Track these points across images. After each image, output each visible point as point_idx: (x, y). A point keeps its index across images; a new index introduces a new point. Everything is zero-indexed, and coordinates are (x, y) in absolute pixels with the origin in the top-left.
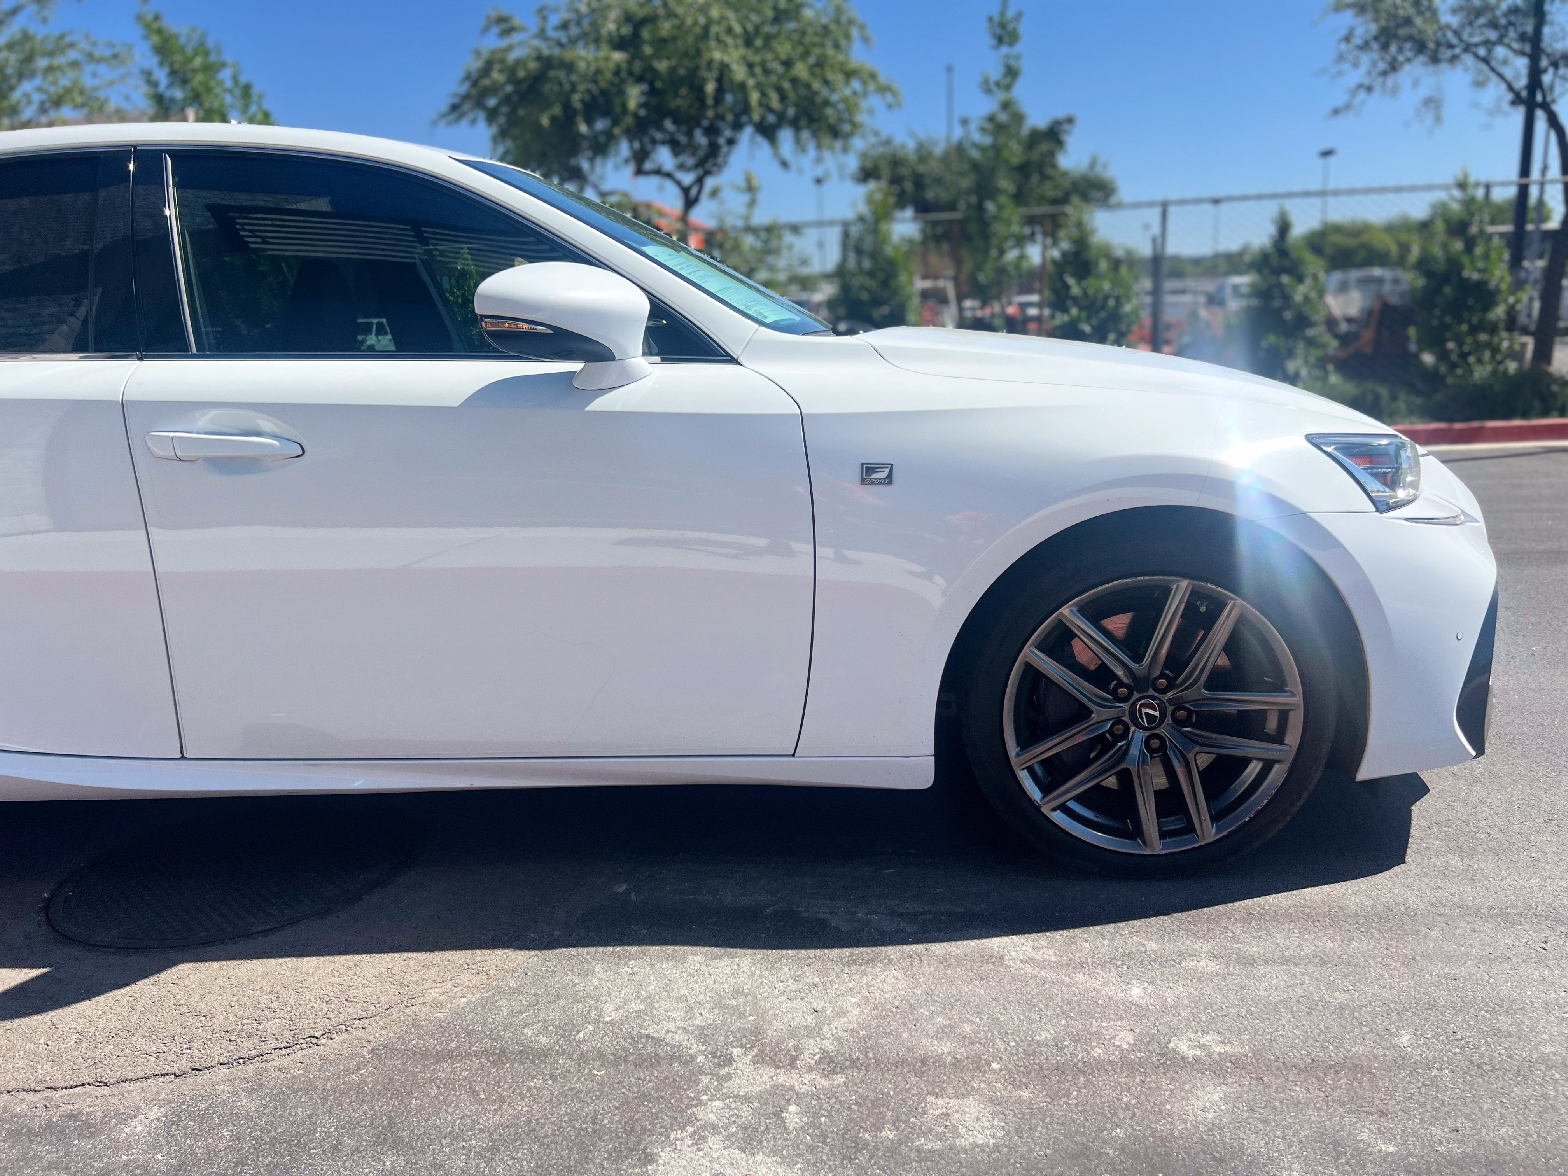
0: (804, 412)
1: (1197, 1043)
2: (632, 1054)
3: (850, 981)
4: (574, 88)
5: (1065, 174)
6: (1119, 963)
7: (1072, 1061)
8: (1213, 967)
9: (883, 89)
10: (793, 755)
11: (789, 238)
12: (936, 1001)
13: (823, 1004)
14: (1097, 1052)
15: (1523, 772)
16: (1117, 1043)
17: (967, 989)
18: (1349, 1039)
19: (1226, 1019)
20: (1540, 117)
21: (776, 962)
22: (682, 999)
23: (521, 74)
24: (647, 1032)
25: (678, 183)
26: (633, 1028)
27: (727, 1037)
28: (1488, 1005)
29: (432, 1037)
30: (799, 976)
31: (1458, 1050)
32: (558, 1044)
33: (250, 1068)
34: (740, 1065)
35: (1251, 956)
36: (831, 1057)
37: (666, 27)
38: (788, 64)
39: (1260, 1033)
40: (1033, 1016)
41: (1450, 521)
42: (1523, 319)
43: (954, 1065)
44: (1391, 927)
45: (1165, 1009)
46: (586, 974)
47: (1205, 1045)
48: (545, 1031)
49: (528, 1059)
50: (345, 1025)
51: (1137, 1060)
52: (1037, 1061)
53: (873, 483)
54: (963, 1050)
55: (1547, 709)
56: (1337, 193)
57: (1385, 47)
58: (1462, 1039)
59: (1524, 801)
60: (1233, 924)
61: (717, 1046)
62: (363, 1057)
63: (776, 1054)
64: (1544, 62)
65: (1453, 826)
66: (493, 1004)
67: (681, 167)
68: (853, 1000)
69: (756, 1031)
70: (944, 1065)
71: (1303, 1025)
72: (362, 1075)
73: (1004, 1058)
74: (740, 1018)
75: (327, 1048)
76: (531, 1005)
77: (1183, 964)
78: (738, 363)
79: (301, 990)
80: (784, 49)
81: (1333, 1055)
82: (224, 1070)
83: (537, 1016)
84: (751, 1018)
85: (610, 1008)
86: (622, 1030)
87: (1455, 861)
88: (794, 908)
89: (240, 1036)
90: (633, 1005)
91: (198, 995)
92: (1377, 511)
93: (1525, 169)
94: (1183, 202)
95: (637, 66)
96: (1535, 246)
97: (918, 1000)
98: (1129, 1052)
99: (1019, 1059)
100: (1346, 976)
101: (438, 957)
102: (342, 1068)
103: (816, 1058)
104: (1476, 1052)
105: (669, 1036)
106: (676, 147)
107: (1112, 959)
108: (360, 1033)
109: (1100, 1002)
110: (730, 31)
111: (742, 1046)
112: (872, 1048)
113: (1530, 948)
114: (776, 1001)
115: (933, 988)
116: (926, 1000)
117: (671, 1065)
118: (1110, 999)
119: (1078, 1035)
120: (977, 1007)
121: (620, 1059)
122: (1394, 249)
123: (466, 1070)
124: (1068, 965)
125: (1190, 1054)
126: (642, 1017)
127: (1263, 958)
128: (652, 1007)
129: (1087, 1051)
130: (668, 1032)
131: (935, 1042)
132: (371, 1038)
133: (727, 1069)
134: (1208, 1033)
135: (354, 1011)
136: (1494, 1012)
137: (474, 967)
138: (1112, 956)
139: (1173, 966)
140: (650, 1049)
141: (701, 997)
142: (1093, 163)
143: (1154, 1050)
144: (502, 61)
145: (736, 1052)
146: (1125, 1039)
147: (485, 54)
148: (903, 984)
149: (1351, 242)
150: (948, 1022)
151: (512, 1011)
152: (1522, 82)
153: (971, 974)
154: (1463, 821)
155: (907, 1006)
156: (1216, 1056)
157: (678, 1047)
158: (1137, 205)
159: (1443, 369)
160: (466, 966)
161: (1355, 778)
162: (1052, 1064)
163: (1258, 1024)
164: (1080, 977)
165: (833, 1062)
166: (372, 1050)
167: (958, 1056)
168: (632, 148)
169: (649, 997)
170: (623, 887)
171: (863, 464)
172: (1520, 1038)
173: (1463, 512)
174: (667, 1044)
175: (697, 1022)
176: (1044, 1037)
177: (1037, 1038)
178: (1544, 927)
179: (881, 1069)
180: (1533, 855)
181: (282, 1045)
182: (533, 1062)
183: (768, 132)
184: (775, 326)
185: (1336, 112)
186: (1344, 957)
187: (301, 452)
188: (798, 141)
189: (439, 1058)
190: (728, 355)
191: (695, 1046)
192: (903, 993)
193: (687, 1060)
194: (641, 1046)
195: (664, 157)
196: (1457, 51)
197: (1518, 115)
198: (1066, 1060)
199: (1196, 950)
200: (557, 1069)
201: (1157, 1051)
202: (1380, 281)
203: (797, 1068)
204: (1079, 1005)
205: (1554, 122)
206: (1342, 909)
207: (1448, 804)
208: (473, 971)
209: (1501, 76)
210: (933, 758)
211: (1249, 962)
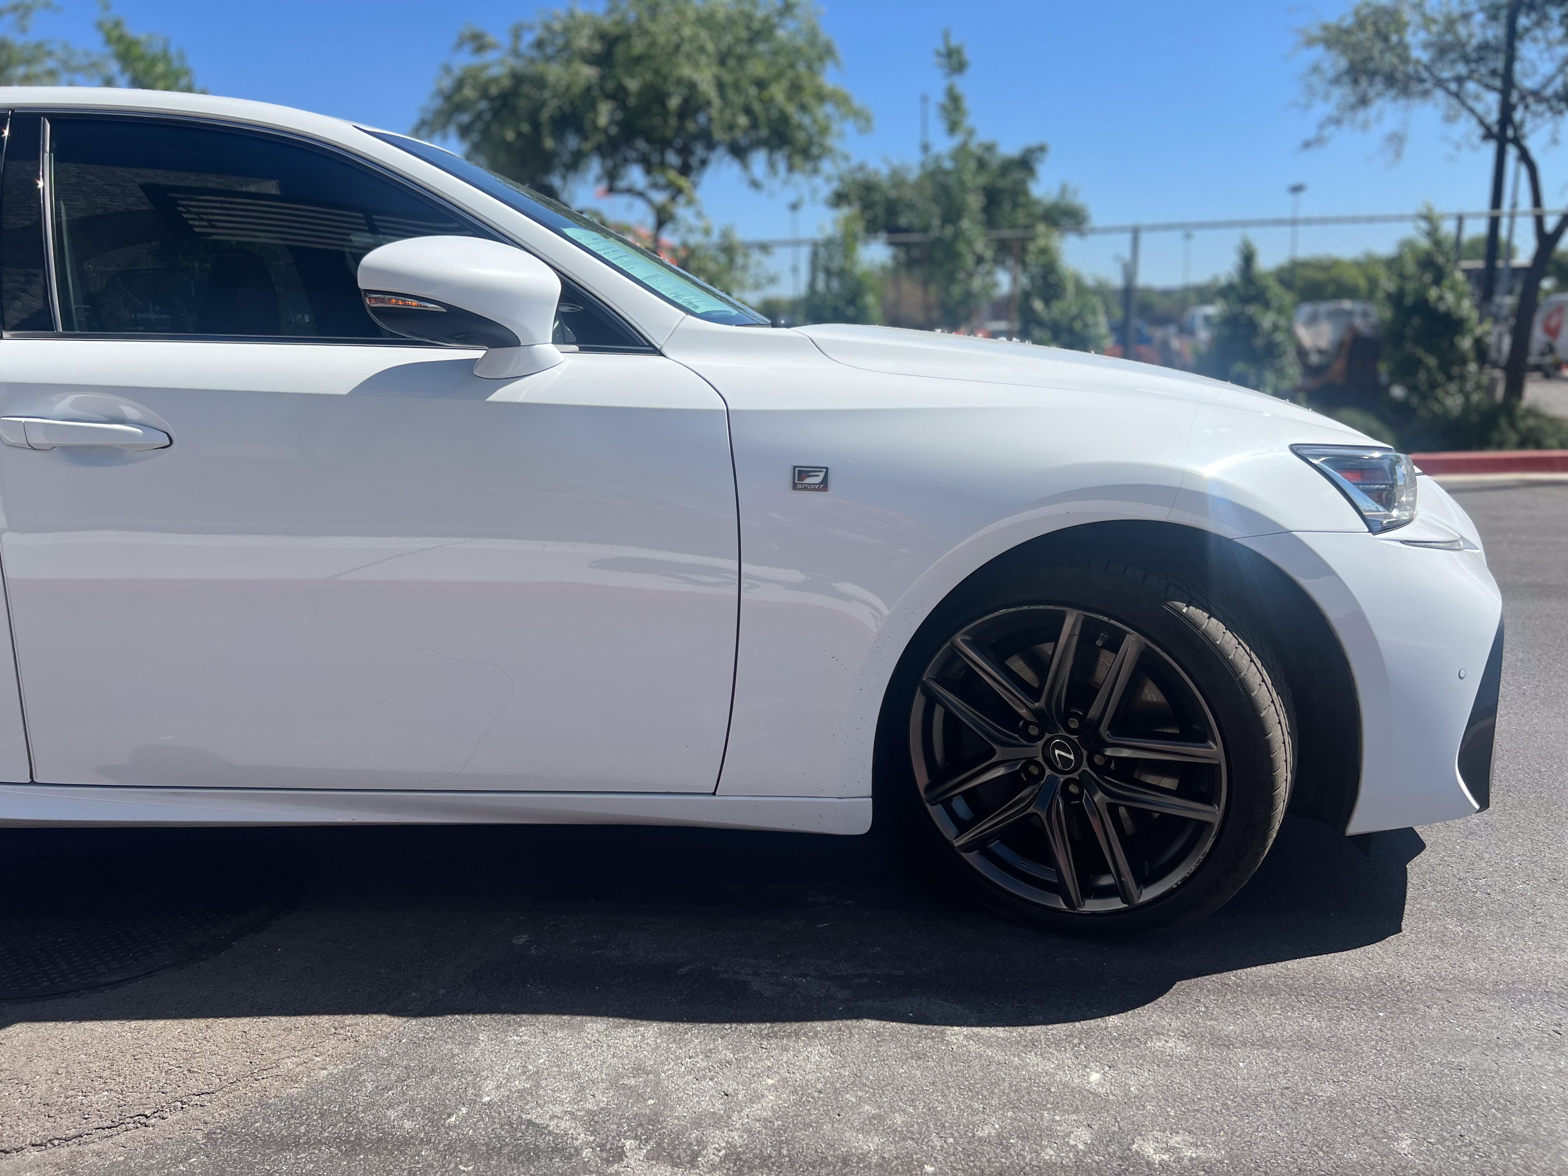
0: (730, 407)
1: (1164, 1145)
2: (507, 1145)
3: (768, 1058)
4: (543, 104)
5: (1037, 203)
6: (1076, 1041)
7: (1018, 1164)
8: (1182, 1048)
9: (857, 114)
10: (714, 794)
11: (756, 256)
12: (865, 1085)
13: (735, 1086)
14: (1049, 1154)
15: (1522, 825)
16: (1072, 1142)
17: (901, 1071)
18: (1340, 1143)
19: (1199, 1115)
20: (1512, 152)
21: (686, 1033)
22: (573, 1076)
23: (494, 90)
24: (529, 1117)
25: (650, 202)
26: (513, 1111)
27: (620, 1125)
28: (1498, 1102)
29: (279, 1118)
30: (710, 1051)
31: (1466, 1158)
32: (424, 1129)
33: (64, 1152)
34: (632, 1162)
35: (1226, 1036)
36: (738, 1154)
37: (639, 46)
38: (761, 84)
39: (1237, 1134)
40: (976, 1106)
41: (1450, 545)
42: (1493, 355)
43: (881, 1166)
44: (1385, 1005)
45: (1128, 1101)
46: (468, 1043)
47: (1174, 1148)
48: (410, 1114)
49: (386, 1148)
50: (181, 1102)
51: (1094, 1165)
52: (978, 1164)
53: (805, 489)
54: (892, 1147)
55: (1543, 753)
56: (1308, 222)
57: (1355, 82)
58: (1471, 1144)
59: (1525, 858)
60: (1206, 996)
61: (607, 1136)
62: (196, 1142)
63: (674, 1148)
64: (1515, 97)
65: (1449, 885)
66: (356, 1078)
67: (655, 186)
68: (770, 1082)
69: (655, 1119)
70: (868, 1167)
71: (1288, 1124)
72: (191, 1164)
73: (940, 1158)
74: (637, 1101)
75: (157, 1130)
76: (400, 1080)
77: (1149, 1044)
78: (662, 355)
79: (140, 1056)
80: (756, 68)
81: (1322, 1163)
82: (34, 1154)
83: (404, 1094)
84: (651, 1102)
85: (489, 1085)
86: (500, 1114)
87: (1452, 925)
88: (713, 968)
89: (60, 1111)
90: (517, 1083)
91: (24, 1059)
92: (1370, 531)
93: (1497, 200)
94: (1154, 228)
95: (610, 85)
96: (1503, 283)
97: (843, 1083)
98: (1085, 1154)
99: (956, 1161)
100: (1336, 1062)
101: (302, 1021)
102: (169, 1156)
103: (720, 1154)
104: (1487, 1162)
105: (552, 1124)
106: (649, 167)
107: (1068, 1036)
108: (197, 1112)
109: (1053, 1090)
110: (702, 49)
111: (636, 1138)
112: (787, 1142)
113: (1543, 1032)
114: (680, 1082)
115: (862, 1068)
116: (853, 1083)
117: (551, 1160)
118: (1065, 1085)
119: (1026, 1131)
120: (912, 1092)
121: (493, 1151)
122: (1362, 283)
123: (312, 1162)
124: (1018, 1043)
125: (1157, 1158)
126: (525, 1098)
127: (1241, 1039)
128: (538, 1085)
129: (1036, 1152)
130: (552, 1118)
131: (860, 1136)
132: (209, 1119)
133: (616, 1166)
134: (1178, 1133)
135: (197, 1083)
136: (1505, 1109)
137: (342, 1032)
138: (1068, 1033)
139: (1138, 1046)
140: (529, 1139)
141: (595, 1075)
142: (1063, 190)
143: (1114, 1152)
144: (475, 78)
145: (629, 1144)
146: (1081, 1138)
147: (457, 71)
148: (828, 1062)
149: (1319, 276)
150: (877, 1111)
151: (377, 1087)
152: (1493, 117)
153: (906, 1051)
154: (1460, 879)
155: (831, 1091)
156: (1186, 1162)
157: (562, 1136)
158: (1108, 230)
159: (1415, 401)
160: (333, 1030)
161: (1344, 833)
162: (996, 1167)
163: (1235, 1122)
164: (1032, 1058)
165: (740, 1159)
166: (208, 1134)
167: (886, 1155)
168: (603, 166)
169: (537, 1073)
170: (522, 939)
171: (795, 467)
172: (1537, 1144)
173: (1462, 537)
174: (550, 1133)
175: (588, 1106)
176: (987, 1132)
177: (979, 1134)
178: (1556, 1006)
179: (796, 1170)
180: (1539, 920)
181: (105, 1125)
182: (391, 1153)
183: (739, 152)
184: (706, 317)
185: (1307, 145)
186: (1333, 1039)
187: (168, 443)
188: (772, 165)
189: (283, 1145)
190: (651, 345)
191: (583, 1135)
192: (828, 1074)
193: (570, 1154)
194: (519, 1134)
195: (635, 176)
196: (1428, 85)
197: (1490, 149)
198: (1012, 1163)
199: (1163, 1027)
200: (418, 1162)
201: (1118, 1154)
202: (1350, 314)
203: (698, 1168)
204: (1028, 1093)
205: (1525, 157)
206: (1330, 981)
207: (1442, 859)
208: (340, 1037)
209: (1472, 111)
210: (871, 799)
211: (1224, 1043)
